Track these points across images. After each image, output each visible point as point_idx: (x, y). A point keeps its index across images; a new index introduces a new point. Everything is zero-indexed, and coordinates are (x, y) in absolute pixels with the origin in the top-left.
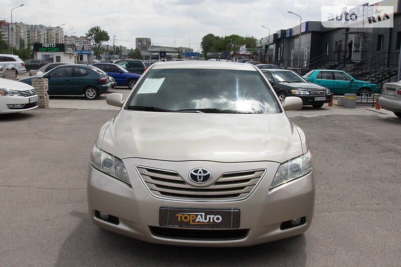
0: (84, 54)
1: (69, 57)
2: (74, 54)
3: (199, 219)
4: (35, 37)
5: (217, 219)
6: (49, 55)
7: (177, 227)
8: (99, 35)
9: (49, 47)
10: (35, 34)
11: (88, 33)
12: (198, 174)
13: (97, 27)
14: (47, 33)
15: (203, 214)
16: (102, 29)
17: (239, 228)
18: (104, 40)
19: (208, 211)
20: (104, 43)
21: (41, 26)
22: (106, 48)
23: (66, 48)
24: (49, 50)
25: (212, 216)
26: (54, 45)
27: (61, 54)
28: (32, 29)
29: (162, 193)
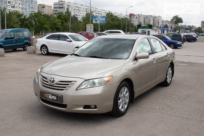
0: (165, 30)
1: (155, 31)
2: (158, 30)
3: (50, 97)
4: (147, 21)
5: (55, 98)
6: (144, 30)
7: (44, 99)
8: (177, 20)
9: (145, 26)
10: (147, 19)
11: (172, 19)
12: (51, 80)
13: (177, 16)
14: (154, 19)
15: (51, 95)
16: (179, 17)
17: (62, 103)
18: (180, 22)
19: (53, 95)
20: (180, 24)
21: (151, 16)
22: (184, 27)
23: (153, 27)
24: (144, 28)
25: (53, 97)
26: (147, 25)
27: (150, 30)
28: (146, 17)
29: (43, 86)
